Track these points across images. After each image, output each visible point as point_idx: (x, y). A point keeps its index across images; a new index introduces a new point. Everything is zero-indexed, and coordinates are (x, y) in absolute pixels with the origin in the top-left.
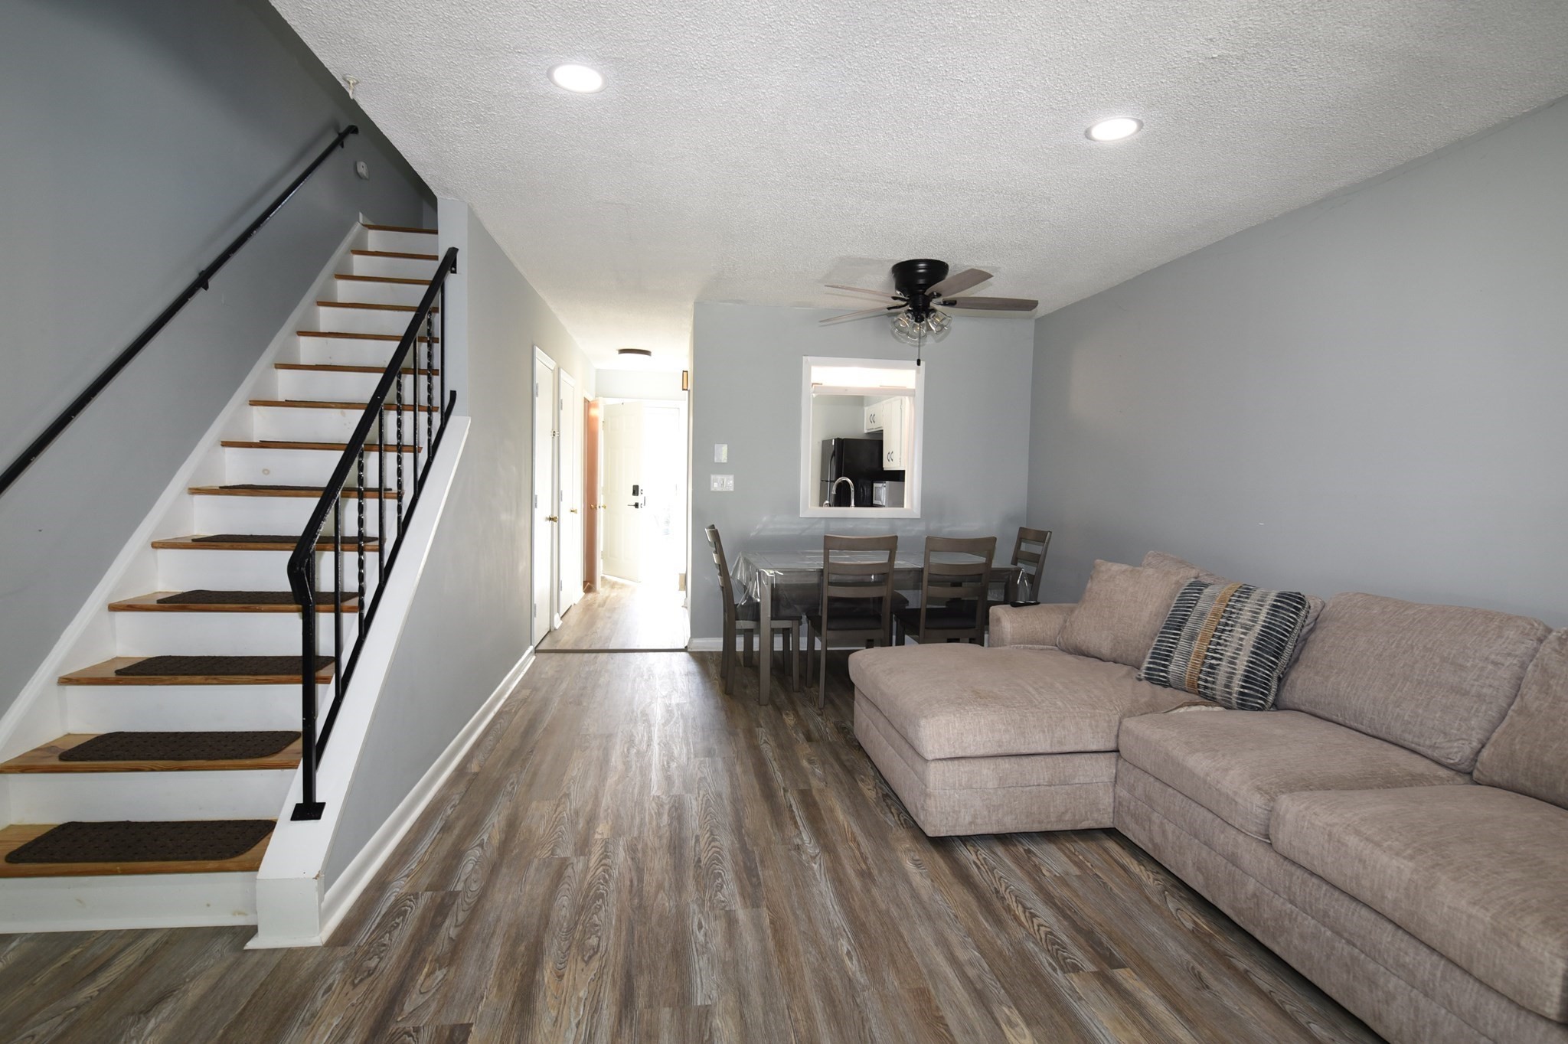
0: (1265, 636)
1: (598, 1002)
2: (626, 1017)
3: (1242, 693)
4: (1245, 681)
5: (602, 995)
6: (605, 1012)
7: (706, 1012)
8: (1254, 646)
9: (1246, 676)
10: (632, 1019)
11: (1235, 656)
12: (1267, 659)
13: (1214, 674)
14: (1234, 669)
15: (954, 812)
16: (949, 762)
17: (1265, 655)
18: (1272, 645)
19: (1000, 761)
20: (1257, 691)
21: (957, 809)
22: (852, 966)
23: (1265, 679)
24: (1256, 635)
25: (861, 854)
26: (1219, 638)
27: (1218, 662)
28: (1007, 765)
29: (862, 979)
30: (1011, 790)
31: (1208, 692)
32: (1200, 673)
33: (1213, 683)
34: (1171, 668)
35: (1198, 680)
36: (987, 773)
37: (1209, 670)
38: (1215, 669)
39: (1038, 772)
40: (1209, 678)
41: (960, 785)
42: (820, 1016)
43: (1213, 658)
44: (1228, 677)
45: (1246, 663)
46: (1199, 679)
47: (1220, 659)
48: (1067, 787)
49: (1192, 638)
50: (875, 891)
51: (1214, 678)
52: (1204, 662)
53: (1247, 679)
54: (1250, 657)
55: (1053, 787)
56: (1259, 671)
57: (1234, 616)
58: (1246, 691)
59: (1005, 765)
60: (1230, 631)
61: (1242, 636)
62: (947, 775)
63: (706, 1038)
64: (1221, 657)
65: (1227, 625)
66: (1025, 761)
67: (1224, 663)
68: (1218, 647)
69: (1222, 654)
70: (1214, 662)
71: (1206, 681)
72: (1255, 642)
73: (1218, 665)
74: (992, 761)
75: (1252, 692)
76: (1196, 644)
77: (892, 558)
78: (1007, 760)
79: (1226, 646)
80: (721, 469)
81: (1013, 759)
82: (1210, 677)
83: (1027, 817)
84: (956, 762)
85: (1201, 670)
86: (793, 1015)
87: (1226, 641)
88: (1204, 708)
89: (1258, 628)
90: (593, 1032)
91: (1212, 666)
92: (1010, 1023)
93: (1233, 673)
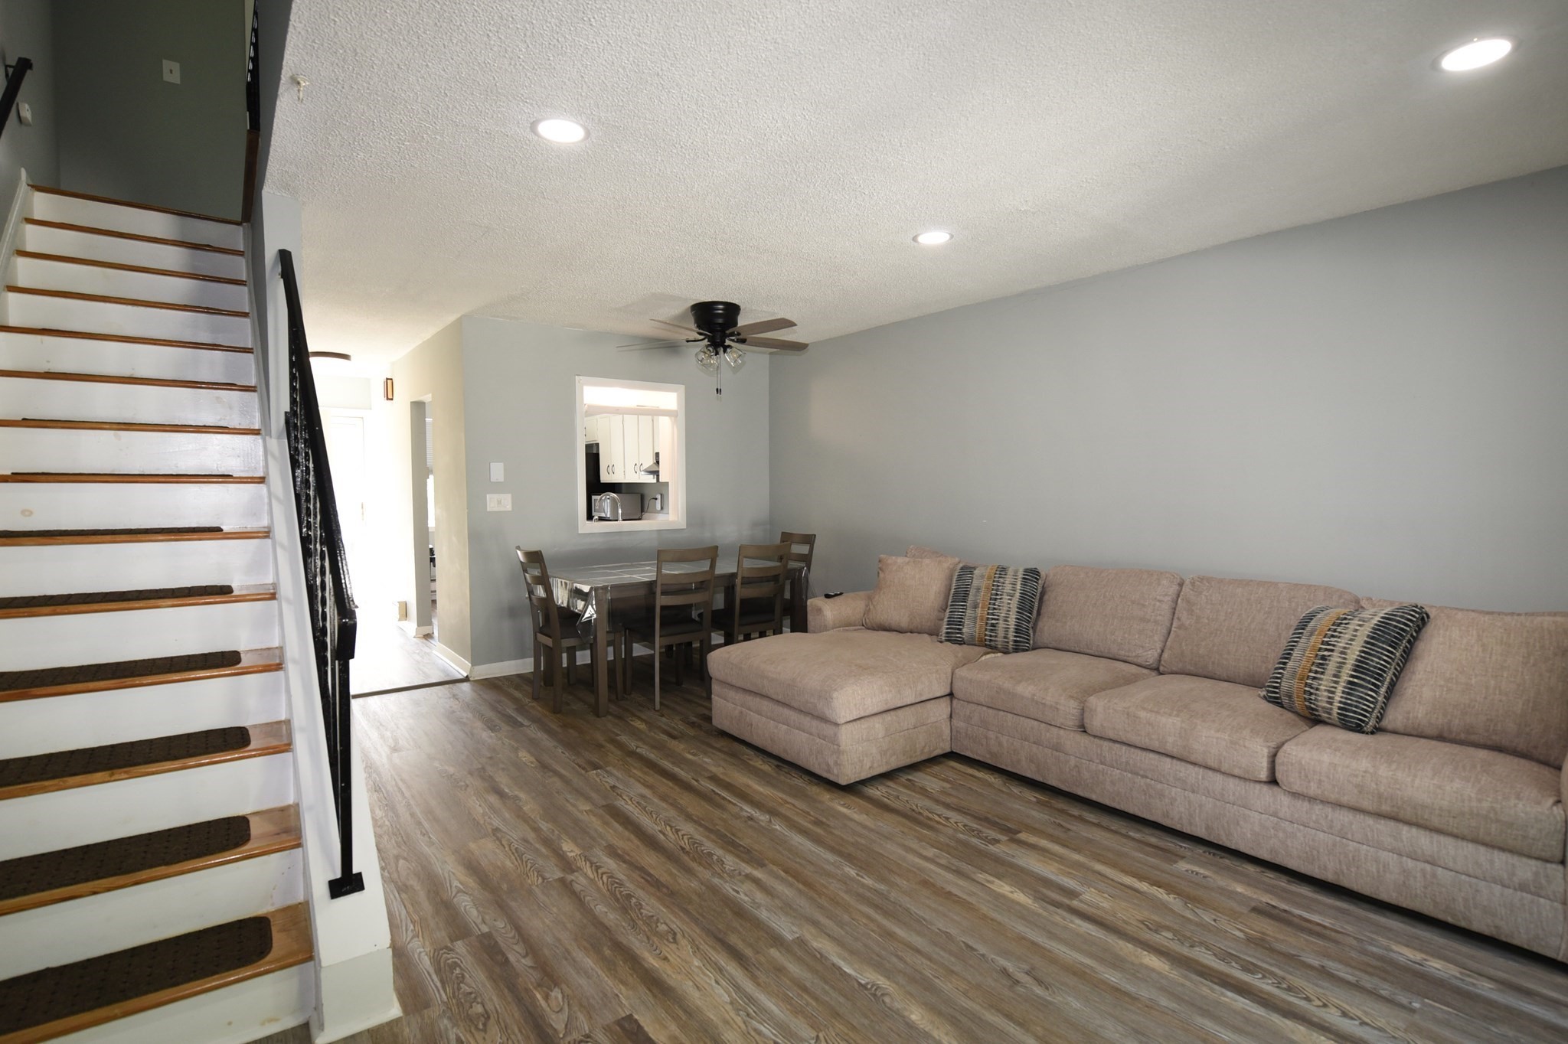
1: (716, 964)
2: (748, 965)
3: (1015, 641)
4: (1016, 633)
5: (712, 958)
6: (728, 968)
8: (1018, 608)
9: (1016, 629)
10: (754, 965)
15: (860, 761)
16: (854, 723)
19: (884, 715)
21: (861, 758)
25: (802, 810)
26: (994, 604)
28: (889, 718)
29: (882, 887)
30: (893, 736)
31: (992, 643)
33: (996, 636)
34: (965, 630)
36: (878, 726)
38: (995, 627)
39: (907, 718)
41: (862, 739)
42: (878, 917)
43: (993, 619)
46: (986, 635)
47: (998, 619)
48: (924, 727)
49: (975, 607)
50: (836, 832)
53: (1017, 631)
55: (916, 730)
57: (1000, 588)
58: (1018, 639)
59: (888, 717)
60: (1001, 599)
62: (854, 733)
63: (819, 956)
65: (997, 595)
66: (900, 712)
67: (1001, 622)
68: (995, 611)
69: (998, 616)
70: (993, 622)
71: (991, 636)
73: (997, 623)
74: (879, 717)
75: (1021, 639)
76: (979, 610)
77: (713, 566)
78: (888, 714)
79: (1000, 609)
81: (892, 713)
83: (904, 755)
84: (858, 722)
86: (861, 923)
88: (993, 655)
89: (1018, 595)
90: (734, 983)
91: (993, 625)
92: (988, 881)
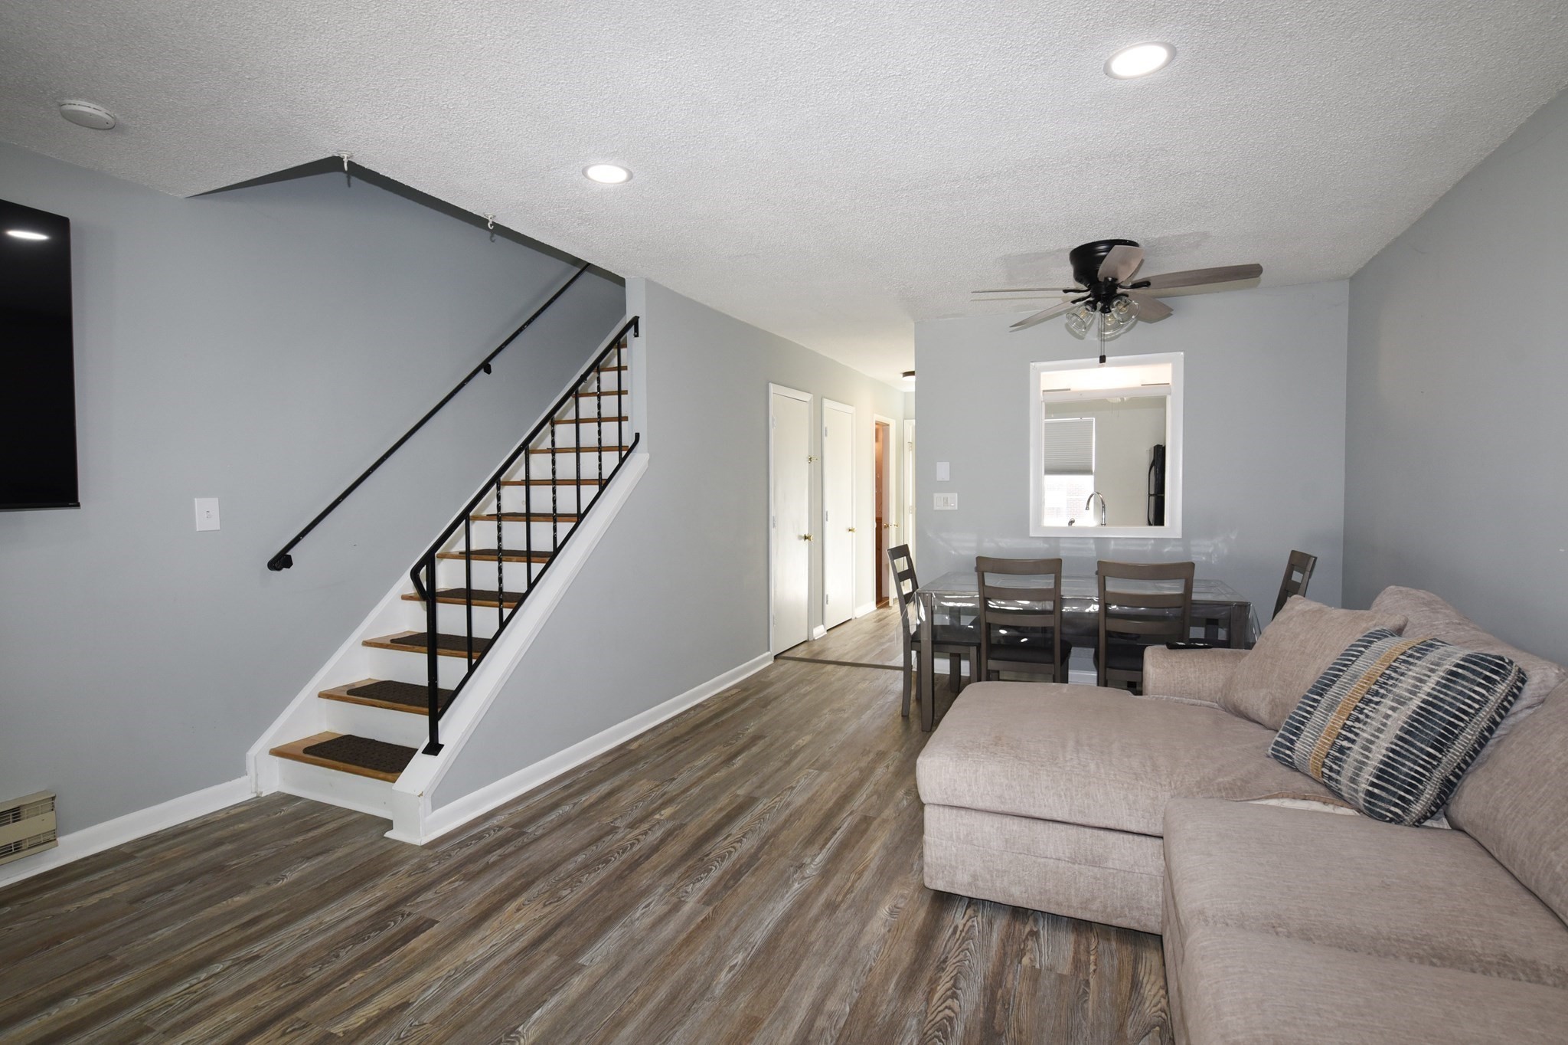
0: (1422, 716)
3: (1369, 793)
4: (1378, 777)
7: (579, 969)
9: (1381, 770)
11: (1373, 739)
12: (1422, 750)
13: (1340, 760)
14: (1367, 757)
15: (951, 866)
16: (947, 810)
17: (1418, 744)
18: (1432, 729)
19: (1007, 820)
20: (1394, 794)
21: (954, 863)
22: (724, 977)
23: (1413, 778)
24: (1410, 713)
26: (1361, 711)
27: (1350, 745)
28: (1015, 828)
30: (1021, 857)
32: (1327, 757)
33: (1338, 773)
34: (1298, 745)
35: (1323, 767)
37: (1337, 754)
38: (1343, 753)
39: (1055, 843)
40: (1334, 766)
41: (958, 838)
44: (1355, 768)
45: (1384, 752)
47: (1353, 741)
48: (1096, 870)
49: (1330, 708)
51: (1340, 766)
52: (1334, 743)
53: (1381, 774)
54: (1392, 743)
55: (1076, 866)
56: (1403, 765)
57: (1390, 682)
58: (1376, 791)
59: (1014, 826)
60: (1377, 703)
61: (1390, 712)
64: (1355, 738)
65: (1377, 694)
66: (1040, 827)
67: (1355, 747)
68: (1357, 724)
69: (1356, 734)
70: (1345, 744)
71: (1331, 769)
72: (1406, 723)
73: (1349, 749)
74: (997, 819)
75: (1384, 794)
76: (1333, 716)
78: (1017, 820)
79: (1365, 723)
80: (944, 487)
81: (1024, 821)
82: (1336, 764)
83: (1041, 893)
84: (955, 811)
85: (1329, 753)
87: (1367, 716)
89: (1416, 702)
93: (1364, 763)
